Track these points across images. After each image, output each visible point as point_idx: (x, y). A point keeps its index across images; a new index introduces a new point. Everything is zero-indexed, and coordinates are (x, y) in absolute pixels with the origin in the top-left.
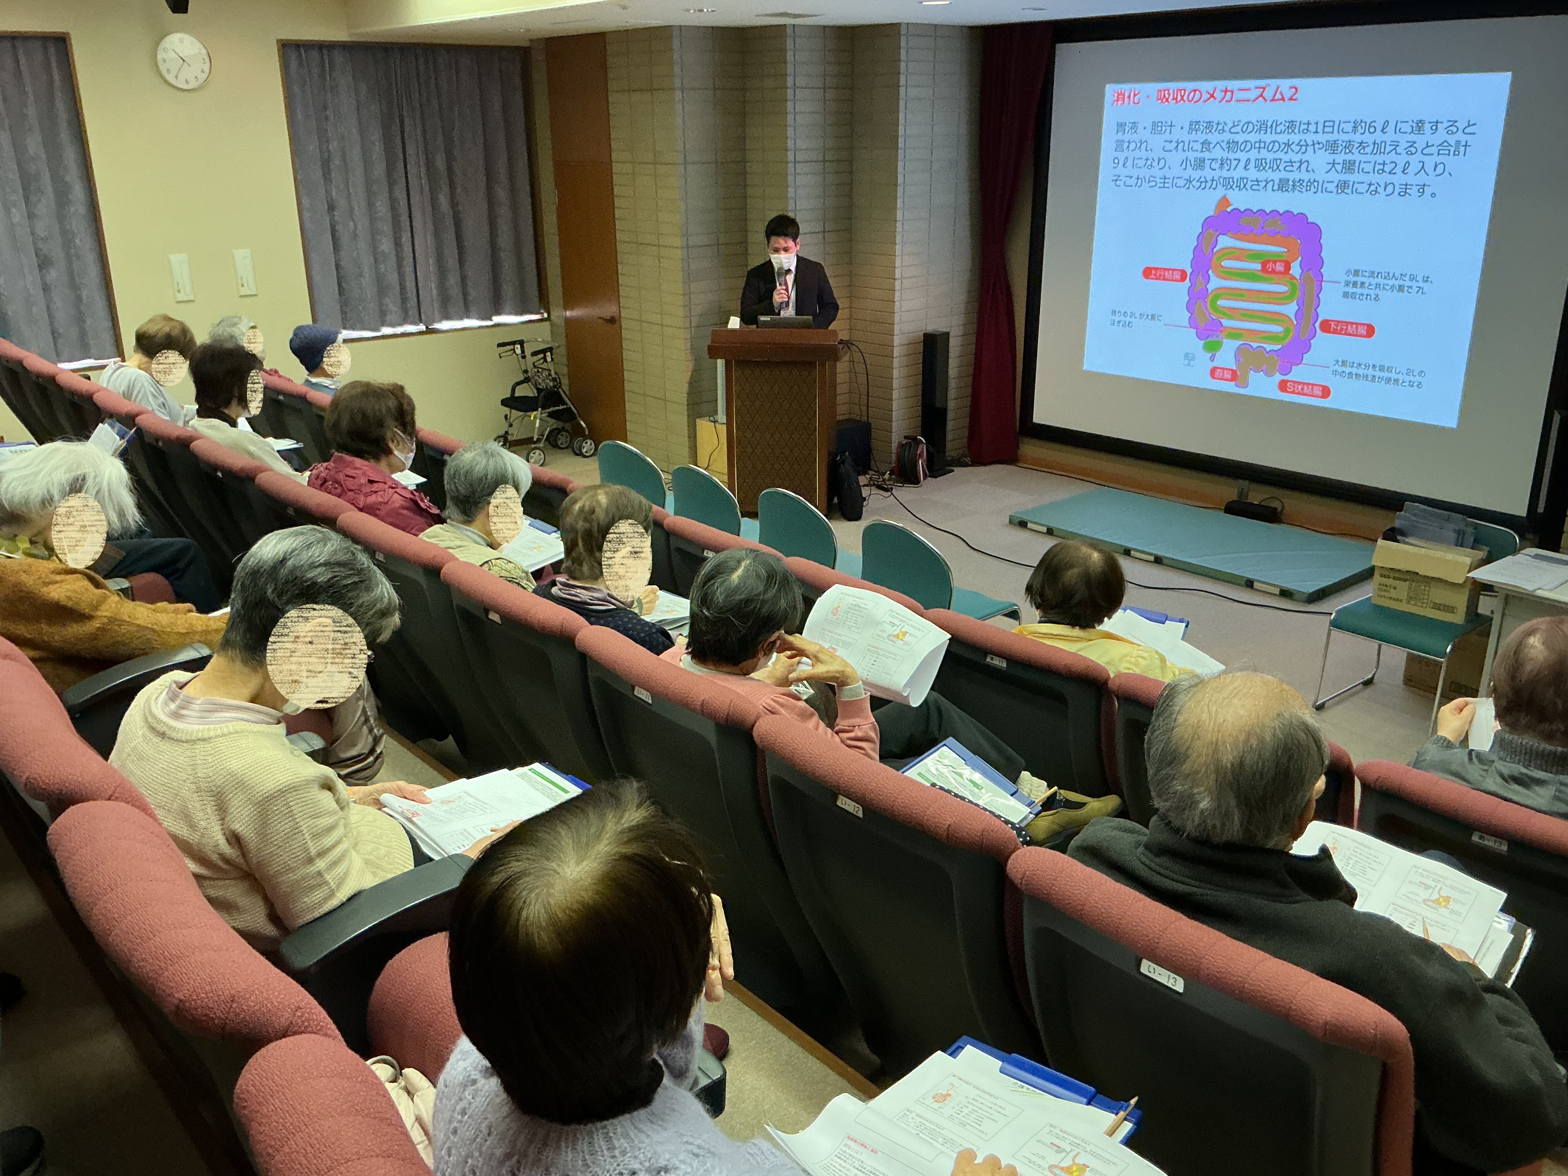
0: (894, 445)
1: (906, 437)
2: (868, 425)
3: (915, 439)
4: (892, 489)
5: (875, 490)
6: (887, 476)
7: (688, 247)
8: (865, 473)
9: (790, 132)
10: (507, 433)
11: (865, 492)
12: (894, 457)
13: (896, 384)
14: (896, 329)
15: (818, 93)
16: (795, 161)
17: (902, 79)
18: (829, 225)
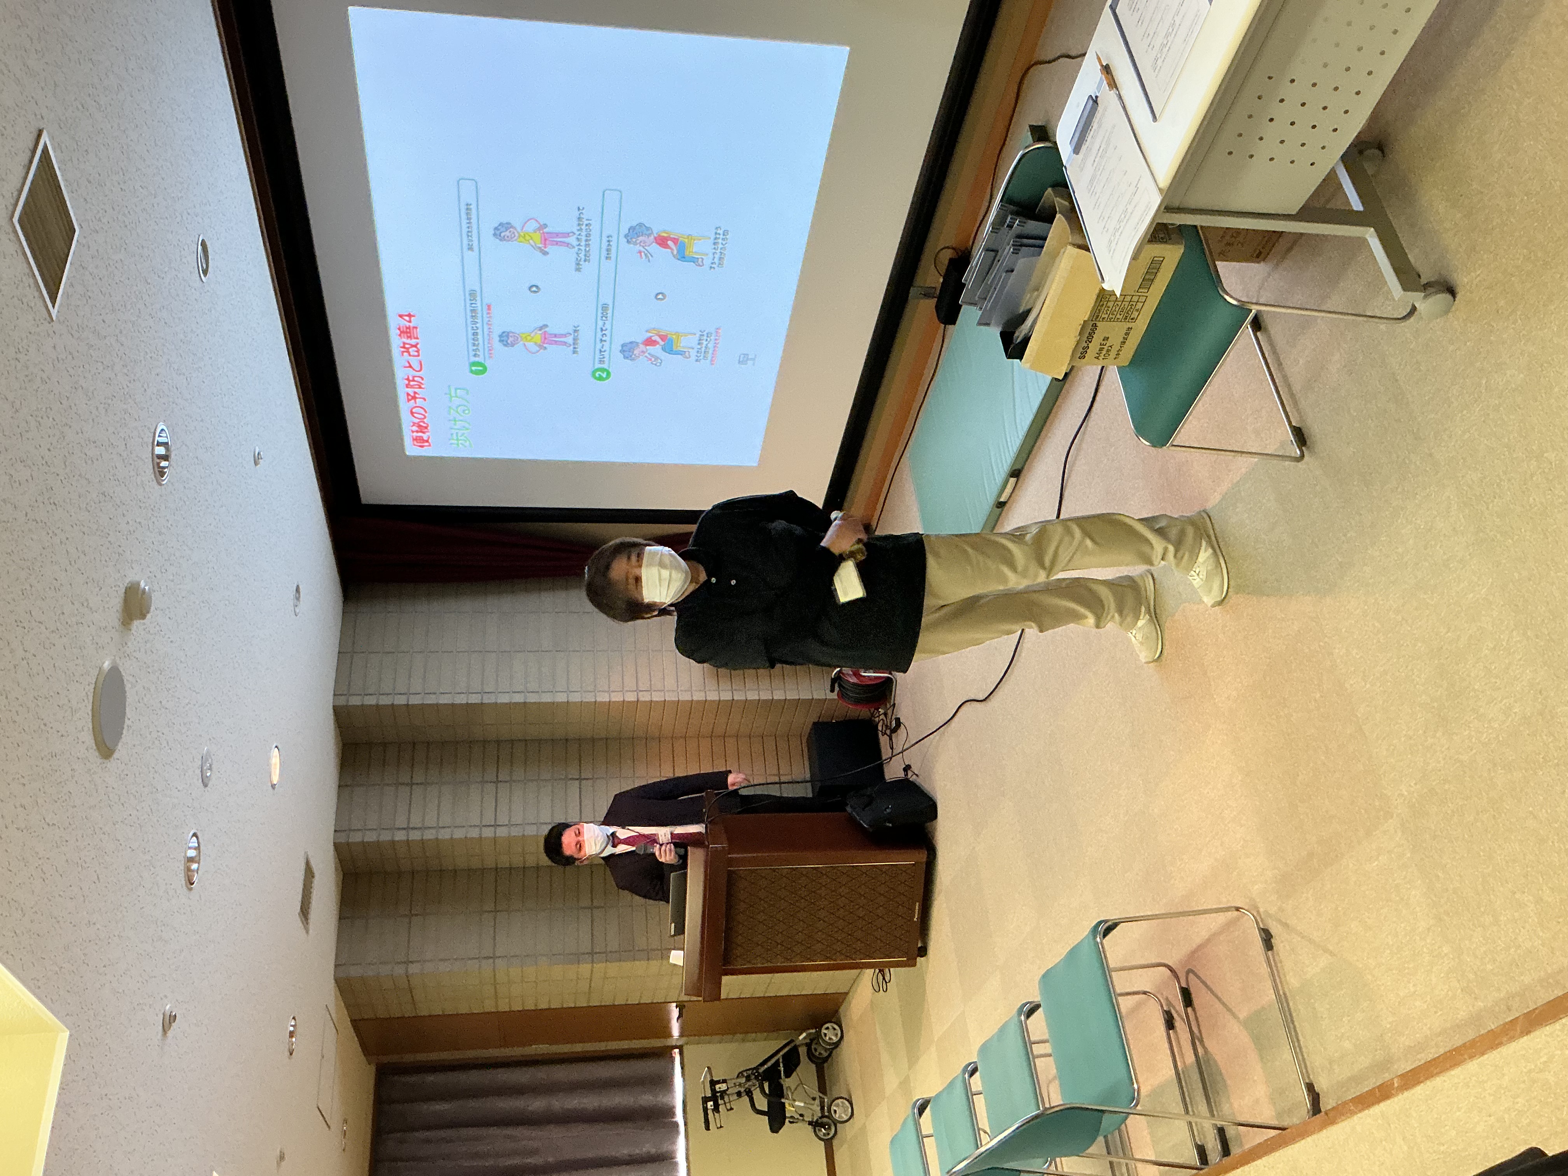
1: (832, 687)
2: (818, 724)
3: (835, 679)
7: (592, 953)
9: (459, 834)
10: (810, 1123)
13: (765, 696)
14: (698, 696)
15: (418, 791)
16: (496, 826)
17: (401, 700)
18: (574, 773)
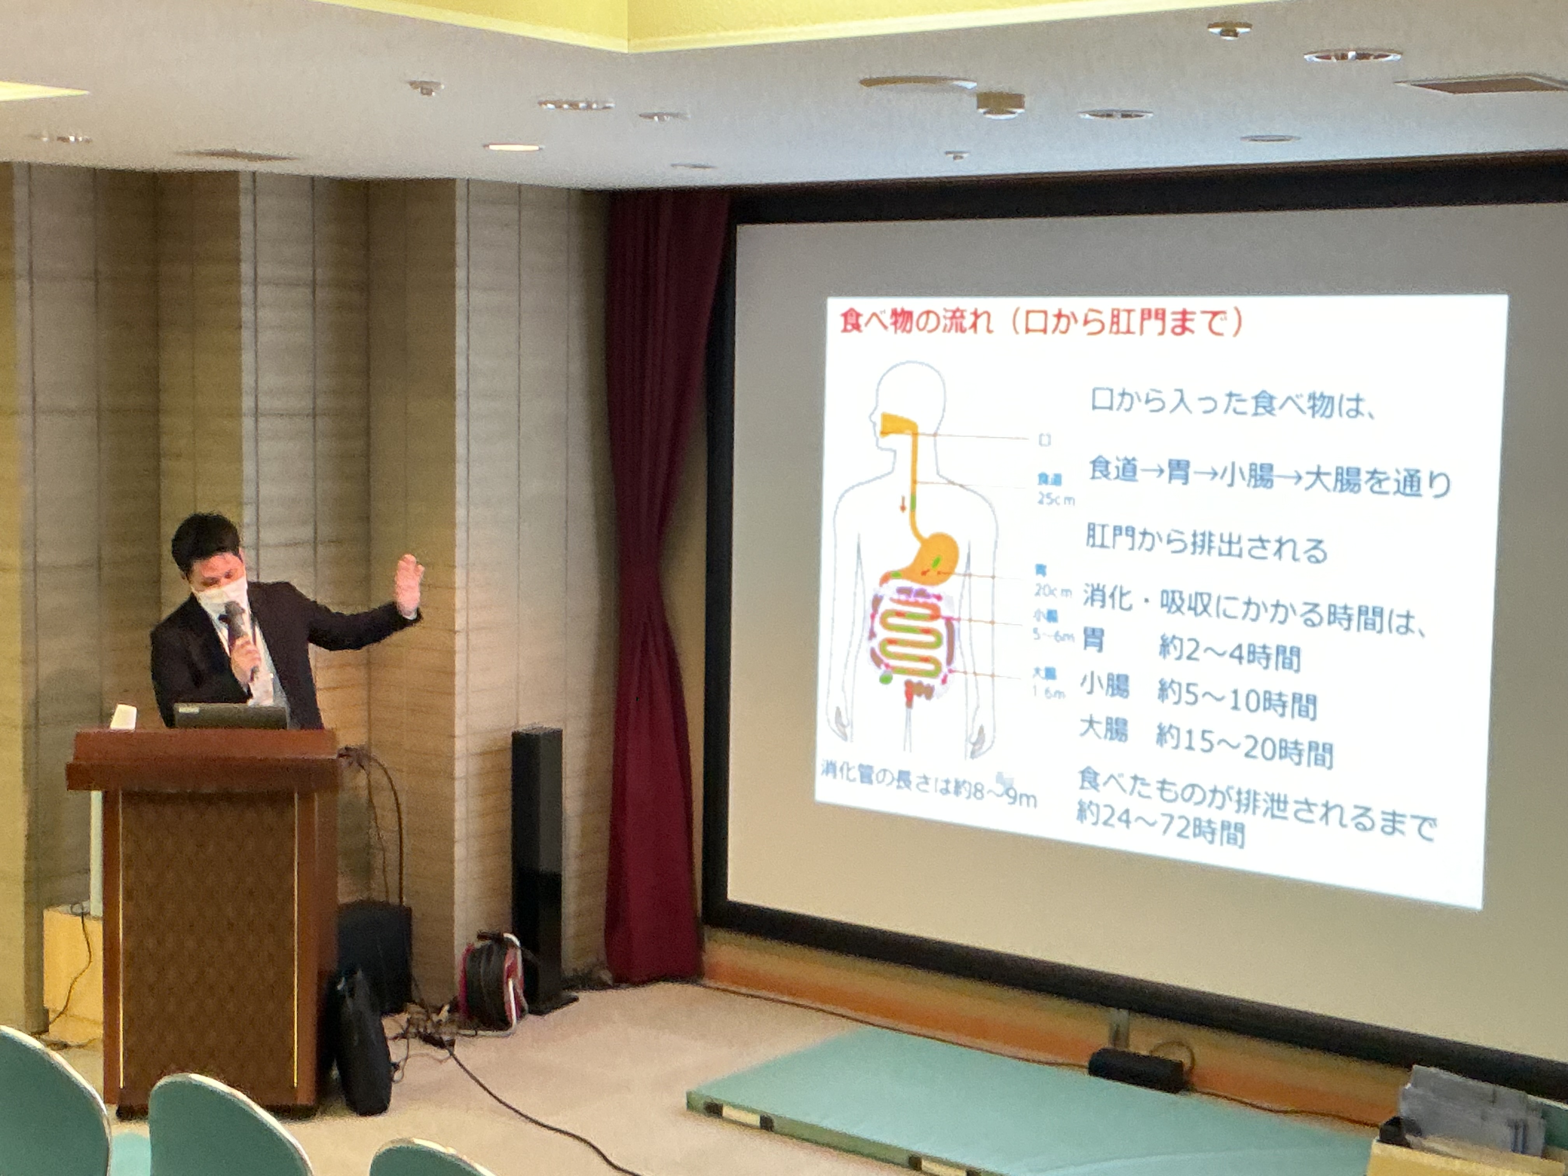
0: (459, 952)
1: (481, 937)
2: (405, 915)
3: (498, 939)
4: (452, 1044)
5: (417, 1047)
6: (444, 1014)
7: (36, 568)
8: (398, 1009)
11: (397, 1050)
12: (458, 976)
13: (460, 830)
14: (459, 729)
15: (302, 294)
16: (257, 414)
17: (460, 275)
18: (325, 530)
